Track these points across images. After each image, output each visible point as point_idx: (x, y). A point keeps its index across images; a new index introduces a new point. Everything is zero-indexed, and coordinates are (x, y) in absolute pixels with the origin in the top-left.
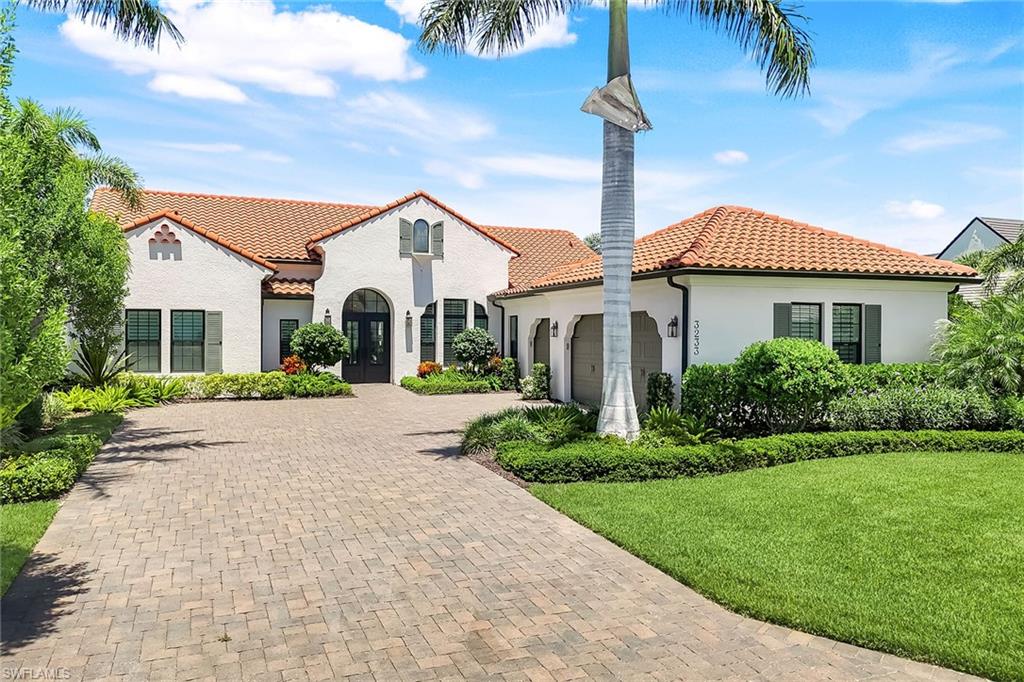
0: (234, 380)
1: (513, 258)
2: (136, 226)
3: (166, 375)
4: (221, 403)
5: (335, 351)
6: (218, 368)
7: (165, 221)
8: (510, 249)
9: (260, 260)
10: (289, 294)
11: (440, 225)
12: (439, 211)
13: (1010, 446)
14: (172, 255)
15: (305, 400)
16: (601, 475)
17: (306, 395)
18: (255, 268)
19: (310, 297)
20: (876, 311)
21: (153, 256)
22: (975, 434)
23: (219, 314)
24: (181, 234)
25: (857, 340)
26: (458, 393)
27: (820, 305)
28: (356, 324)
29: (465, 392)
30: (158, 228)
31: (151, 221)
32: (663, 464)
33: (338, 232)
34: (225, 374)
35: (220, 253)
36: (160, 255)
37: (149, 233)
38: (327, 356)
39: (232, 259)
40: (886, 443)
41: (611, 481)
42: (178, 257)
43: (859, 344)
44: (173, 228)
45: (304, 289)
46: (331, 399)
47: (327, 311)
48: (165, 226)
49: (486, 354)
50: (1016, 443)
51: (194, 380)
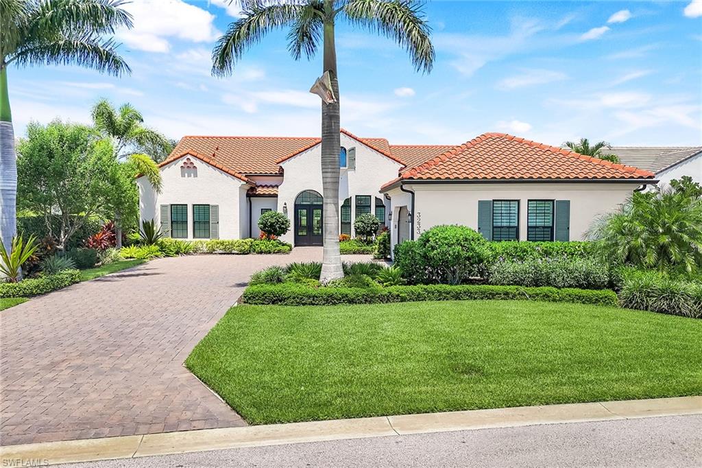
0: (222, 244)
1: (401, 169)
2: (174, 160)
3: (190, 240)
4: (215, 256)
5: (280, 228)
6: (216, 235)
7: (189, 156)
8: (399, 162)
9: (239, 176)
10: (264, 194)
11: (353, 149)
12: (352, 140)
13: (596, 300)
14: (192, 175)
15: (260, 255)
16: (281, 301)
17: (261, 253)
18: (236, 181)
19: (276, 196)
20: (567, 204)
21: (183, 175)
22: (577, 291)
23: (217, 206)
24: (197, 163)
25: (551, 225)
26: (351, 254)
27: (519, 201)
28: (305, 211)
29: (354, 253)
30: (185, 160)
31: (181, 156)
32: (316, 297)
33: (290, 157)
34: (221, 239)
35: (217, 172)
36: (186, 174)
37: (181, 163)
38: (275, 230)
39: (224, 176)
40: (507, 294)
41: (286, 305)
42: (196, 175)
43: (552, 228)
44: (192, 159)
45: (271, 191)
46: (274, 255)
47: (285, 204)
48: (188, 159)
49: (371, 230)
50: (601, 298)
51: (205, 242)
